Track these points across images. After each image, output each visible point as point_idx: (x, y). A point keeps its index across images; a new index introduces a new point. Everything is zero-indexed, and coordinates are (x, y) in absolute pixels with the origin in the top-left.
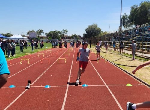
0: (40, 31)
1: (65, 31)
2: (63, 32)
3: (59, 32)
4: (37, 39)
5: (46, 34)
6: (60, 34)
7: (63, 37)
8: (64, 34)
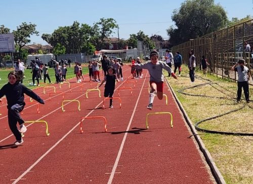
0: (25, 28)
1: (108, 25)
2: (101, 27)
3: (87, 30)
4: (15, 54)
5: (44, 37)
6: (92, 34)
7: (101, 44)
8: (103, 36)
